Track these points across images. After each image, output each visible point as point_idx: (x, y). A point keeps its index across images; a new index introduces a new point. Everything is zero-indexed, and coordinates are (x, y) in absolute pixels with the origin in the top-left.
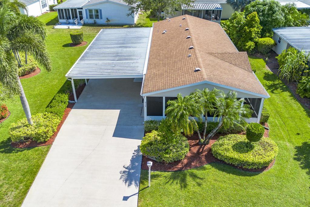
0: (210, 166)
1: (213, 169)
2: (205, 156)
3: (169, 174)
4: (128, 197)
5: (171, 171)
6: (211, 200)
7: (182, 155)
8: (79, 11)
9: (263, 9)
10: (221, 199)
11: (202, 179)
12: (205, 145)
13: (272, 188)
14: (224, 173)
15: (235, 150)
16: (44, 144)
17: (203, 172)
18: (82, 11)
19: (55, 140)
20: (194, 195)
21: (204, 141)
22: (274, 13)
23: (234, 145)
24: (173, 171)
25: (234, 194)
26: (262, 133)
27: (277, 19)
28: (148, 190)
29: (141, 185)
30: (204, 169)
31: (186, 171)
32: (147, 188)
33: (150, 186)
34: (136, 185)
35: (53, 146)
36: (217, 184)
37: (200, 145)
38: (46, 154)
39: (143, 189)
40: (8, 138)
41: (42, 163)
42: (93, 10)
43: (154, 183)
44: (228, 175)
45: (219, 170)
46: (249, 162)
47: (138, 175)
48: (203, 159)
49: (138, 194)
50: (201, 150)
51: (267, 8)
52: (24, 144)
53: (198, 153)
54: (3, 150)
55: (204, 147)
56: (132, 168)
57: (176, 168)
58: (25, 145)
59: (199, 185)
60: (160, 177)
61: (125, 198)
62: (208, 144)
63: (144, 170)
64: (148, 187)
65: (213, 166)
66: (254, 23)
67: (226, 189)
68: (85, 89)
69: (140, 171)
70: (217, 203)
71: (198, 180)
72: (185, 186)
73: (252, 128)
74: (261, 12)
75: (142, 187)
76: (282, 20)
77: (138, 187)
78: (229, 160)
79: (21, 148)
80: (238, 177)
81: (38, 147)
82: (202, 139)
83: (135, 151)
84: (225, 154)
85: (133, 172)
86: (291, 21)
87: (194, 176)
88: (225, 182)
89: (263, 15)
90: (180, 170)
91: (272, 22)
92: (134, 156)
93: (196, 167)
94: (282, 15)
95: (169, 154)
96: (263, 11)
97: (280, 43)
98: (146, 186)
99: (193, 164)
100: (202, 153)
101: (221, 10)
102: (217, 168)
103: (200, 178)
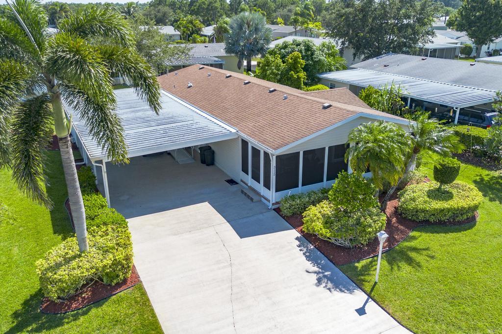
0: (417, 232)
1: (425, 234)
2: (398, 222)
4: (362, 309)
11: (427, 249)
15: (436, 200)
16: (124, 287)
17: (417, 241)
19: (139, 274)
22: (313, 54)
23: (428, 195)
28: (380, 288)
29: (362, 285)
30: (414, 238)
31: (398, 248)
32: (377, 286)
35: (144, 283)
38: (148, 300)
39: (372, 289)
40: (22, 304)
41: (154, 316)
44: (449, 236)
45: (432, 233)
48: (400, 227)
49: (370, 300)
51: (303, 48)
52: (78, 300)
54: (34, 326)
58: (83, 301)
59: (432, 257)
62: (386, 209)
64: (376, 283)
65: (420, 232)
69: (338, 268)
71: (425, 252)
72: (419, 265)
79: (78, 309)
81: (115, 294)
83: (299, 247)
85: (331, 275)
86: (331, 64)
87: (414, 250)
91: (314, 65)
92: (305, 253)
93: (404, 239)
98: (372, 283)
102: (427, 232)
103: (424, 249)
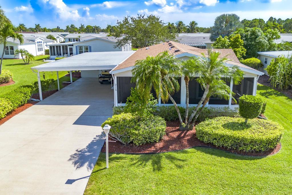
0: (194, 150)
1: (199, 153)
2: (188, 140)
3: (138, 156)
4: (74, 181)
5: (141, 154)
6: (195, 183)
7: (156, 132)
8: (69, 48)
9: (246, 34)
10: (210, 183)
11: (183, 161)
12: (188, 130)
13: (284, 172)
14: (214, 156)
15: (226, 128)
17: (184, 155)
18: (72, 48)
20: (170, 178)
21: (186, 126)
22: (257, 37)
23: (225, 125)
24: (143, 154)
25: (229, 177)
26: (259, 103)
27: (260, 42)
28: (104, 172)
29: (97, 166)
30: (186, 152)
31: (161, 154)
32: (103, 170)
33: (108, 167)
34: (89, 168)
36: (203, 168)
37: (181, 131)
39: (98, 171)
42: (83, 47)
43: (115, 165)
44: (219, 159)
46: (246, 139)
47: (96, 158)
48: (185, 143)
50: (183, 135)
51: (250, 33)
53: (179, 137)
55: (186, 133)
56: (89, 151)
57: (148, 151)
59: (180, 167)
60: (124, 159)
61: (70, 182)
62: (191, 130)
63: (103, 153)
64: (105, 168)
65: (198, 150)
66: (238, 43)
67: (217, 172)
68: (56, 93)
69: (99, 154)
70: (205, 187)
71: (177, 162)
72: (159, 169)
73: (246, 98)
74: (244, 37)
75: (97, 168)
76: (265, 43)
77: (91, 169)
78: (219, 139)
80: (233, 161)
82: (183, 124)
83: (97, 136)
84: (212, 132)
85: (88, 155)
86: (275, 46)
87: (171, 159)
88: (215, 165)
89: (246, 39)
90: (153, 153)
91: (255, 45)
92: (95, 140)
93: (175, 150)
94: (265, 39)
95: (138, 131)
96: (245, 36)
97: (266, 63)
99: (171, 147)
100: (184, 137)
101: (205, 46)
102: (202, 151)
103: (180, 160)
